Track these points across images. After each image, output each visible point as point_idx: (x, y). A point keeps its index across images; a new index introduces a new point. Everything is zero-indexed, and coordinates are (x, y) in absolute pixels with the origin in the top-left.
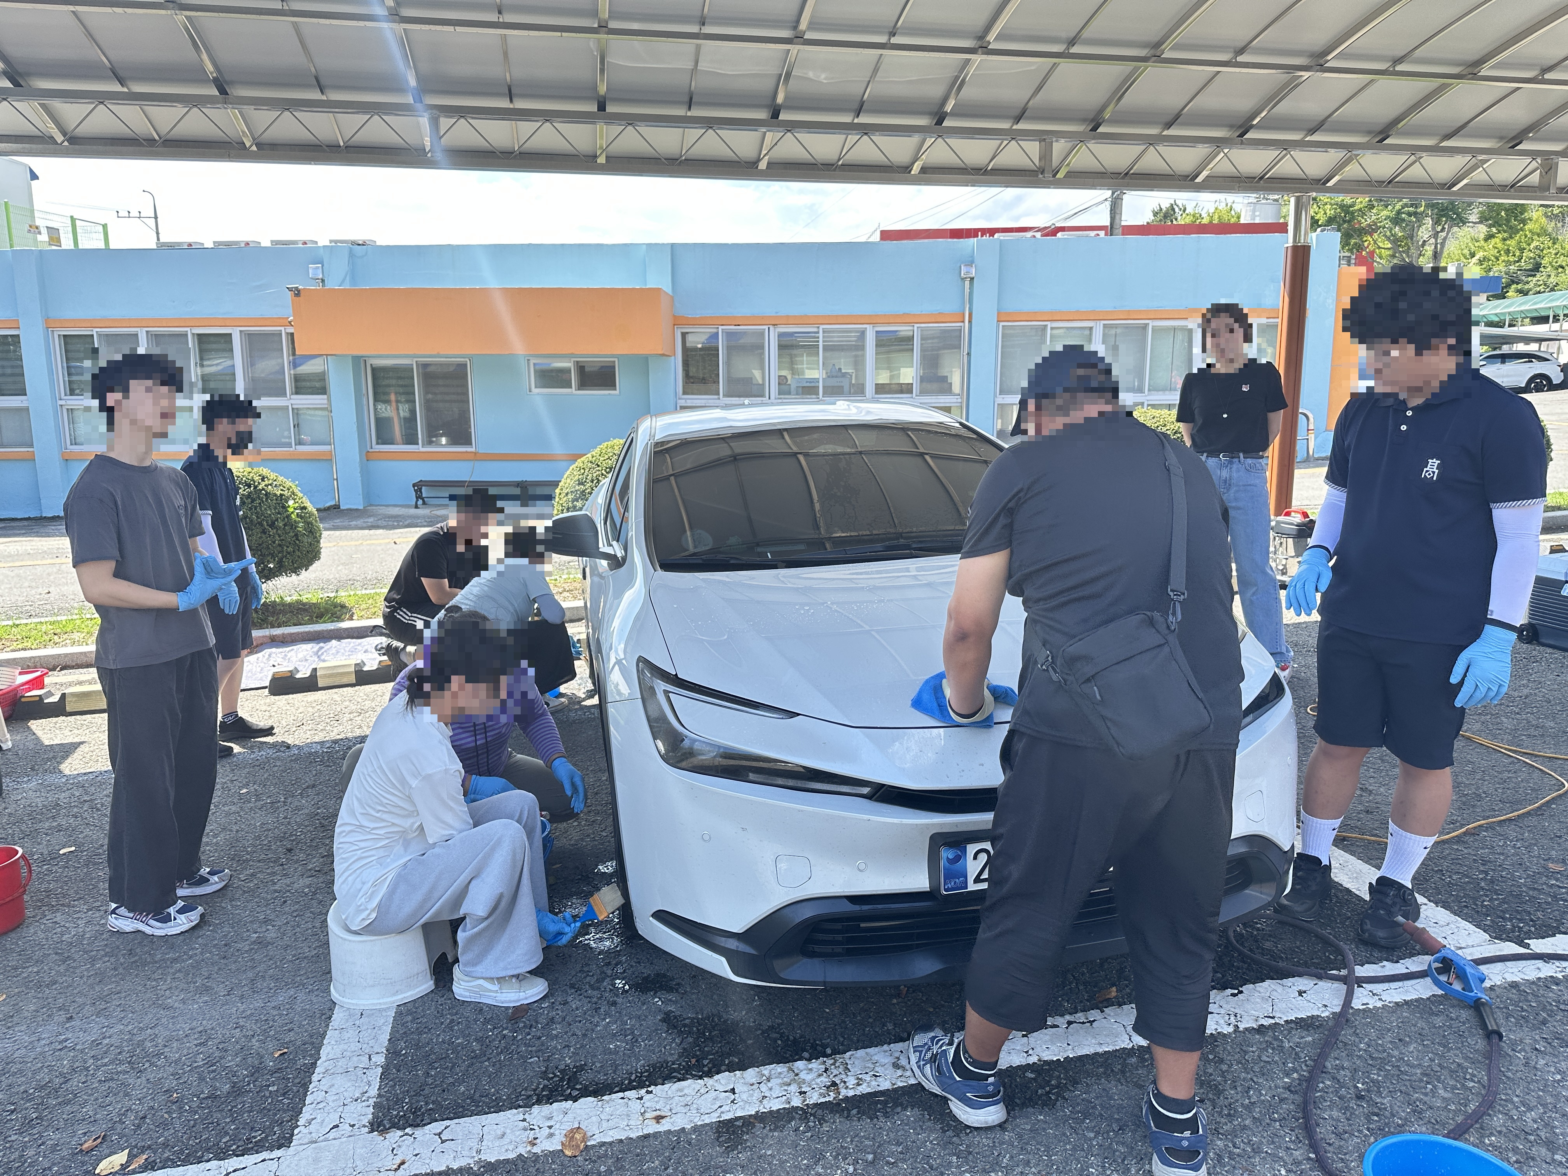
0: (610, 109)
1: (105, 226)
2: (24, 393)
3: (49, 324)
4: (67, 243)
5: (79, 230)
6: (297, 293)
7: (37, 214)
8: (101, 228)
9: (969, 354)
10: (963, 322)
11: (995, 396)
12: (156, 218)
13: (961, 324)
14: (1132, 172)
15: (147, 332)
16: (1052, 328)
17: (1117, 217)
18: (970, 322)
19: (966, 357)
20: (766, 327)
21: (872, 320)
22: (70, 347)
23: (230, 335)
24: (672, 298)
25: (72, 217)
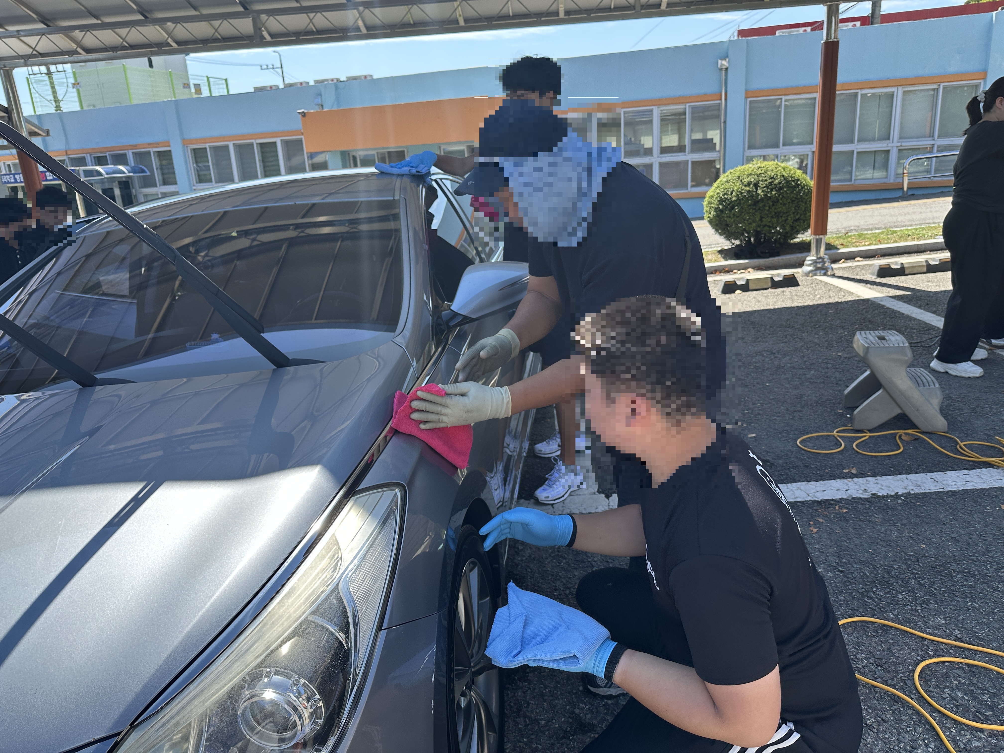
1: (226, 80)
2: (175, 183)
3: (185, 142)
4: (205, 93)
5: (212, 84)
6: (304, 115)
8: (224, 82)
9: (725, 122)
10: (721, 99)
11: (744, 151)
12: (282, 67)
13: (719, 102)
15: (234, 144)
16: (786, 101)
17: (877, 9)
18: (726, 99)
19: (722, 124)
21: (658, 102)
22: (197, 155)
23: (275, 142)
25: (207, 76)
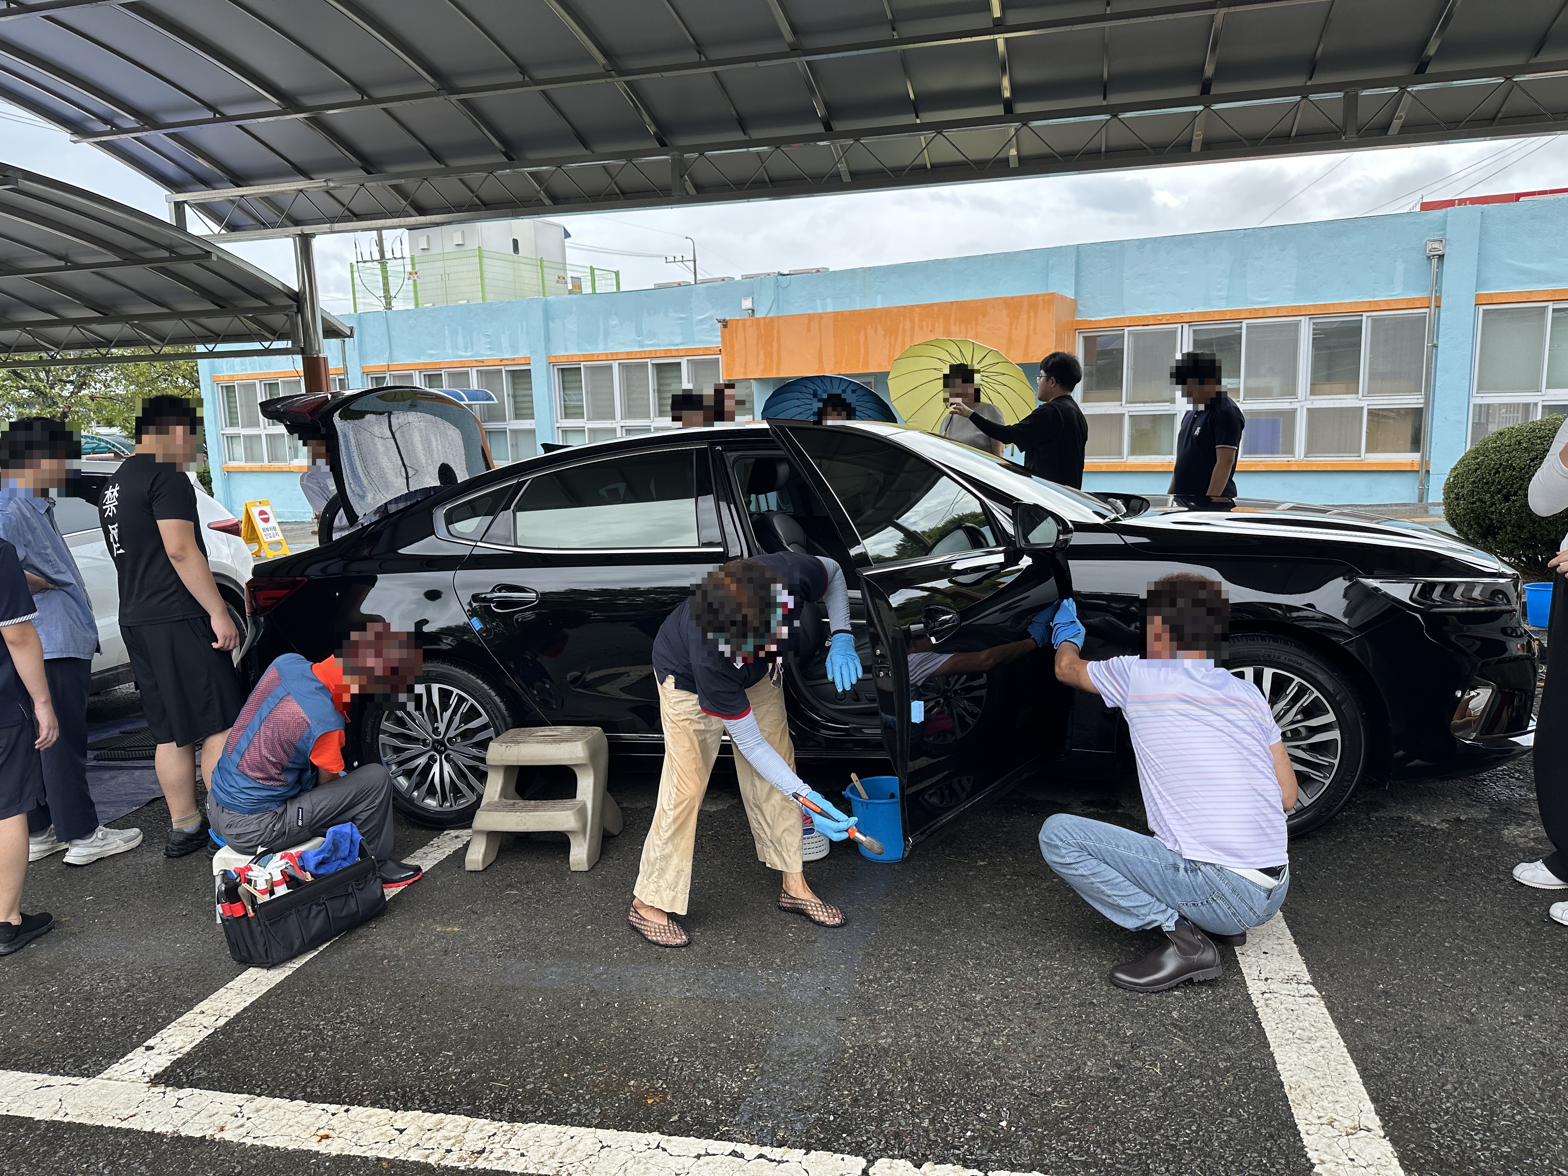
0: (838, 126)
1: (617, 274)
2: (532, 417)
3: (551, 359)
4: (587, 289)
5: (596, 278)
6: (725, 324)
7: (568, 267)
8: (614, 275)
9: (1435, 345)
10: (1429, 307)
12: (695, 261)
13: (1427, 310)
14: (1500, 115)
15: (619, 364)
18: (1438, 307)
19: (1430, 348)
20: (1179, 326)
21: (1309, 311)
22: (566, 378)
23: (679, 364)
24: (1075, 301)
25: (591, 267)
